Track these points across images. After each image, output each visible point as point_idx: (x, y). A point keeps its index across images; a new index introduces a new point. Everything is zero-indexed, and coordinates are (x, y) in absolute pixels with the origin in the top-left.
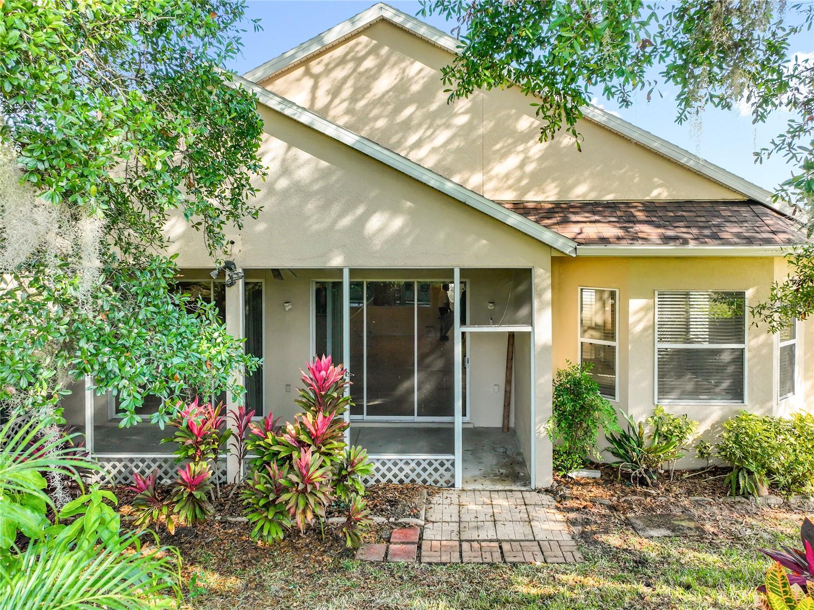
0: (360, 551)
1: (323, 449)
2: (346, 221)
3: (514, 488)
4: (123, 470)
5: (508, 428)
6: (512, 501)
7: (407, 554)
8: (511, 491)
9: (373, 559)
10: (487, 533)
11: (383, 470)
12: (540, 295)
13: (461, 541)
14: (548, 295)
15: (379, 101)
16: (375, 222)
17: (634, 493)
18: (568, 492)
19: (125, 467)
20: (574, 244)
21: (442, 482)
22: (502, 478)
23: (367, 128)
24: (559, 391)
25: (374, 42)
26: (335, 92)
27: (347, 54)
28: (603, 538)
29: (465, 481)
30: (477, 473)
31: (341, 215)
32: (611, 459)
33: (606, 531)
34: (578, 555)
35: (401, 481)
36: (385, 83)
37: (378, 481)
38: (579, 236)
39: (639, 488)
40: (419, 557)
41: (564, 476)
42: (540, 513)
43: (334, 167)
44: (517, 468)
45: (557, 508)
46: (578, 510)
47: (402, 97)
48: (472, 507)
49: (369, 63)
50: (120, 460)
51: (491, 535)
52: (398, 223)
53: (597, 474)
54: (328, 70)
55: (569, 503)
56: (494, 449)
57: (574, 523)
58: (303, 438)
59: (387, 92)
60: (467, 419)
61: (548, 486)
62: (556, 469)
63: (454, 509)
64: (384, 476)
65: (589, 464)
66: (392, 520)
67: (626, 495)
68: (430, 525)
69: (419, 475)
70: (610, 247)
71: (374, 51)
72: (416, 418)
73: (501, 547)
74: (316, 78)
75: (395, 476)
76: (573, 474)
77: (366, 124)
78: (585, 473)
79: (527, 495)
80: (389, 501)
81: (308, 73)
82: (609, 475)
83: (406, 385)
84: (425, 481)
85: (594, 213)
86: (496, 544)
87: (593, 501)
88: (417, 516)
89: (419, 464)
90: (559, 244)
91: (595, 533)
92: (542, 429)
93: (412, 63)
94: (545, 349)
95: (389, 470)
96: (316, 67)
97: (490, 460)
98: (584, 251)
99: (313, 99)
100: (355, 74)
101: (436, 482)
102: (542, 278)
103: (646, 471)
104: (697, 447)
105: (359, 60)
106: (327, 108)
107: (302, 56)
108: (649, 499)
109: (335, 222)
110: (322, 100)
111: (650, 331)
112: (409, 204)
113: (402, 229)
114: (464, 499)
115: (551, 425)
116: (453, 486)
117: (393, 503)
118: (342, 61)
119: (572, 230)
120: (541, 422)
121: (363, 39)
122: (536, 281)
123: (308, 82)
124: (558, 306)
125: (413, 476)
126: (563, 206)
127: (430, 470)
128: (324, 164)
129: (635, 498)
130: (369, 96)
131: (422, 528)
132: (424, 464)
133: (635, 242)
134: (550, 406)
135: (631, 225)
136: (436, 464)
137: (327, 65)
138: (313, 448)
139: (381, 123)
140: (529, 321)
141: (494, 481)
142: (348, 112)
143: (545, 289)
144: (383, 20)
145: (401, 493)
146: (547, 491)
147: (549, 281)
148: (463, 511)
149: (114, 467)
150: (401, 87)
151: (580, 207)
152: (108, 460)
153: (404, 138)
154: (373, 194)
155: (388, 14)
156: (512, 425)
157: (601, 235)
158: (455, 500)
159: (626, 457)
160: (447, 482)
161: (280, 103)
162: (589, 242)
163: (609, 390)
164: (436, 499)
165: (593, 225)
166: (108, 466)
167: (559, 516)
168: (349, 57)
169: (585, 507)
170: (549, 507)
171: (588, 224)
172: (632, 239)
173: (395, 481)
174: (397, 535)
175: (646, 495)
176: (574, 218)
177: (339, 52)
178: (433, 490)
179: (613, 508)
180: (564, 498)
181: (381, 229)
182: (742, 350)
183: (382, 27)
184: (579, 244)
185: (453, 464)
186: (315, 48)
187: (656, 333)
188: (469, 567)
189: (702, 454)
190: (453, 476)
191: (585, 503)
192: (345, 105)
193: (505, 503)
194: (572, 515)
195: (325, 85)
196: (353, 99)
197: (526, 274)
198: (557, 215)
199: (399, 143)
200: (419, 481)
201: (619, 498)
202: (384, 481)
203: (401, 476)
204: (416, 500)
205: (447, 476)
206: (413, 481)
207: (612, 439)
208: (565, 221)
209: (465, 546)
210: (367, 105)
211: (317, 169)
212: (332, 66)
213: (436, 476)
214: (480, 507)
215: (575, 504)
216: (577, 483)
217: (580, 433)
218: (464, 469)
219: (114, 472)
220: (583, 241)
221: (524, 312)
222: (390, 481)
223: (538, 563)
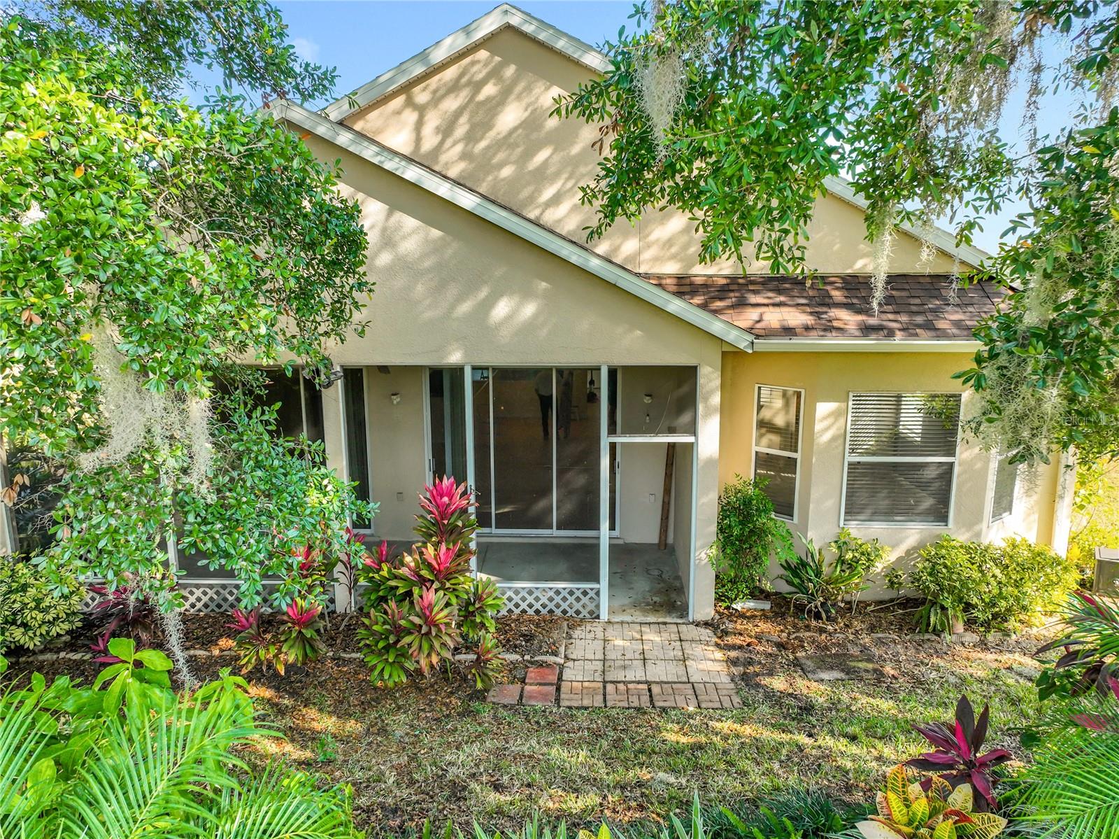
0: (491, 693)
1: (448, 585)
2: (465, 307)
3: (668, 620)
4: (215, 597)
5: (666, 545)
6: (665, 635)
7: (544, 697)
8: (665, 623)
9: (506, 701)
10: (636, 673)
11: (517, 599)
12: (706, 399)
13: (605, 682)
14: (716, 399)
15: (505, 142)
16: (502, 309)
17: (808, 628)
18: (731, 626)
19: (217, 593)
20: (750, 338)
21: (584, 613)
22: (656, 608)
23: (490, 178)
24: (726, 510)
25: (497, 59)
26: (446, 130)
27: (462, 75)
28: (766, 681)
29: (612, 611)
30: (627, 601)
31: (460, 299)
32: (785, 588)
33: (771, 673)
34: (736, 700)
35: (537, 612)
36: (510, 117)
37: (510, 611)
38: (758, 326)
39: (814, 623)
40: (558, 700)
41: (728, 608)
42: (698, 650)
43: (449, 238)
44: (674, 596)
45: (717, 645)
46: (740, 647)
47: (534, 136)
48: (619, 642)
49: (489, 90)
50: (211, 587)
51: (640, 676)
52: (529, 309)
53: (767, 606)
54: (436, 100)
55: (731, 640)
56: (647, 571)
57: (734, 662)
58: (425, 573)
59: (515, 129)
60: (616, 533)
61: (709, 618)
62: (719, 598)
63: (599, 645)
64: (517, 606)
65: (758, 593)
66: (527, 657)
67: (798, 631)
68: (570, 664)
69: (558, 606)
70: (795, 341)
71: (495, 74)
72: (555, 532)
73: (650, 690)
74: (422, 110)
75: (530, 606)
76: (738, 606)
77: (488, 173)
78: (751, 604)
79: (683, 628)
80: (524, 635)
81: (410, 103)
82: (781, 607)
83: (541, 504)
84: (564, 612)
85: (779, 291)
86: (645, 686)
87: (759, 638)
88: (555, 654)
89: (558, 592)
90: (732, 336)
91: (758, 675)
92: (703, 555)
93: (547, 89)
94: (710, 462)
95: (524, 599)
96: (421, 96)
97: (642, 585)
98: (763, 345)
99: (418, 140)
100: (472, 106)
101: (578, 612)
102: (710, 380)
103: (823, 604)
104: (887, 576)
105: (478, 86)
106: (438, 150)
107: (402, 80)
108: (823, 636)
109: (453, 307)
110: (429, 142)
111: (840, 441)
112: (544, 285)
113: (535, 316)
114: (610, 633)
115: (714, 551)
116: (598, 617)
117: (529, 638)
118: (454, 87)
119: (748, 317)
120: (703, 547)
121: (483, 54)
122: (701, 381)
123: (411, 117)
124: (727, 411)
125: (551, 606)
126: (741, 281)
127: (571, 599)
128: (436, 233)
129: (808, 634)
130: (491, 134)
131: (562, 667)
132: (564, 593)
133: (829, 334)
134: (714, 528)
135: (825, 309)
136: (578, 593)
137: (435, 92)
138: (435, 586)
139: (507, 172)
140: (692, 429)
141: (645, 612)
142: (464, 156)
143: (711, 392)
144: (509, 28)
145: (537, 626)
146: (706, 624)
147: (718, 382)
148: (608, 647)
149: (205, 593)
150: (531, 124)
151: (763, 284)
152: (198, 586)
153: (538, 191)
154: (499, 272)
155: (515, 20)
156: (670, 540)
157: (785, 323)
158: (600, 635)
159: (802, 588)
160: (591, 613)
161: (378, 154)
162: (769, 333)
163: (786, 509)
164: (577, 633)
165: (777, 309)
166: (198, 593)
167: (719, 655)
168: (464, 80)
169: (749, 645)
170: (707, 645)
171: (771, 308)
172: (825, 330)
173: (531, 612)
174: (532, 673)
175: (822, 631)
176: (754, 299)
177: (450, 73)
178: (575, 622)
179: (781, 646)
180: (726, 633)
181: (509, 318)
182: (951, 465)
183: (507, 37)
184: (758, 337)
185: (598, 593)
186: (419, 70)
187: (848, 443)
188: (614, 712)
189: (892, 583)
190: (598, 606)
191: (748, 640)
192: (459, 148)
193: (657, 639)
194: (733, 654)
195: (433, 120)
196: (471, 138)
197: (690, 373)
198: (732, 294)
199: (531, 199)
200: (558, 612)
201: (789, 634)
202: (517, 611)
203: (537, 606)
204: (555, 635)
205: (591, 606)
206: (551, 611)
207: (787, 566)
208: (741, 304)
209: (610, 687)
210: (488, 148)
211: (427, 241)
212: (441, 92)
213: (578, 606)
214: (628, 644)
215: (738, 641)
216: (742, 616)
217: (750, 559)
218: (611, 596)
219: (205, 599)
220: (762, 333)
221: (685, 418)
222: (524, 611)
223: (691, 709)
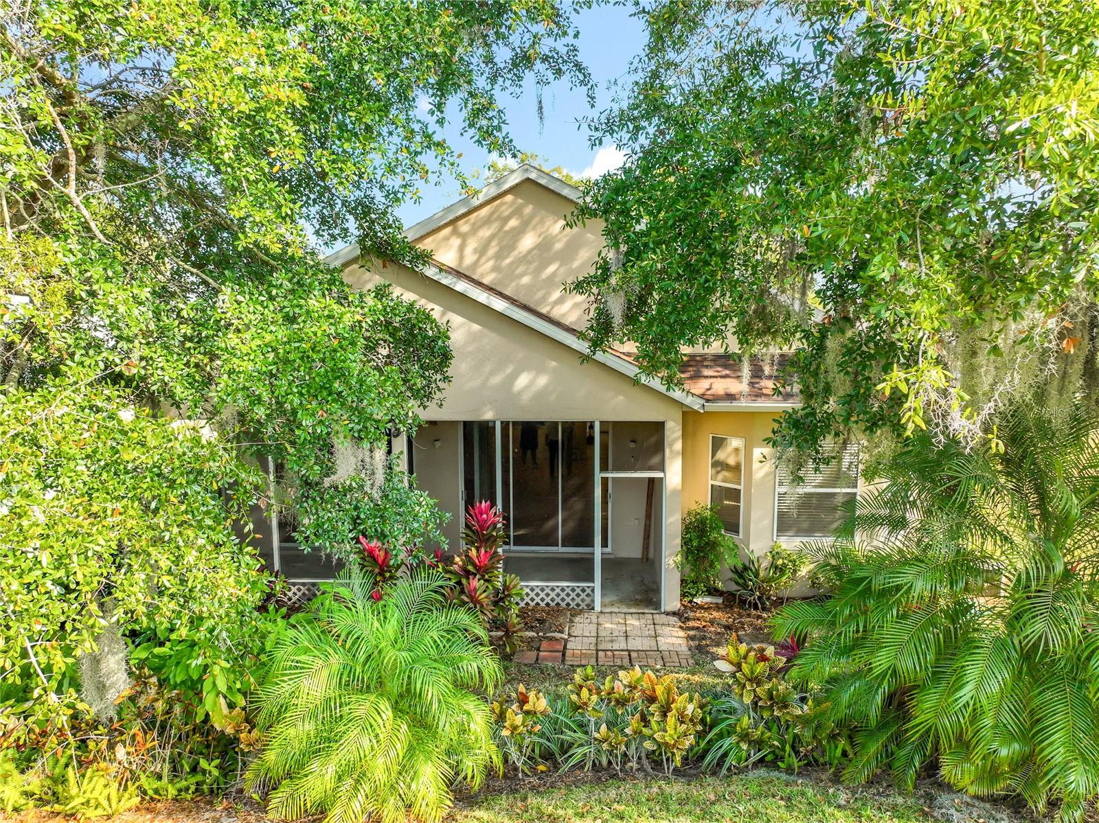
1: (487, 577)
2: (496, 380)
3: (646, 611)
4: (307, 592)
5: (647, 559)
6: (643, 621)
7: (554, 659)
8: (643, 613)
9: (527, 661)
10: (620, 644)
11: (532, 595)
12: (671, 446)
13: (597, 650)
14: (678, 446)
15: (525, 259)
16: (522, 381)
17: (749, 616)
18: (691, 614)
19: (309, 590)
20: (702, 401)
21: (583, 605)
22: (637, 603)
23: (514, 284)
24: (687, 528)
25: (520, 201)
26: (482, 251)
27: (492, 213)
28: (714, 650)
29: (603, 605)
30: (614, 598)
31: (492, 373)
32: (733, 587)
33: (718, 644)
34: (691, 661)
35: (548, 604)
36: (528, 241)
37: (527, 604)
38: (709, 393)
39: (753, 612)
40: (563, 660)
41: (691, 602)
42: (667, 630)
43: (486, 331)
44: (650, 594)
45: (681, 627)
46: (698, 628)
47: (546, 255)
48: (608, 625)
49: (513, 223)
50: (304, 584)
51: (623, 645)
52: (542, 381)
53: (720, 600)
54: (475, 229)
55: (691, 624)
56: (632, 578)
57: (692, 639)
58: (470, 568)
59: (532, 249)
60: (607, 550)
61: (676, 609)
62: (683, 595)
63: (593, 627)
64: (532, 600)
65: (713, 591)
66: (541, 634)
67: (741, 617)
68: (572, 639)
69: (563, 600)
70: (735, 404)
71: (517, 212)
72: (560, 549)
73: (630, 656)
74: (464, 237)
75: (542, 600)
76: (698, 600)
77: (512, 280)
78: (708, 599)
79: (657, 616)
80: (537, 620)
81: (455, 232)
82: (731, 601)
83: (551, 523)
84: (568, 605)
85: (726, 367)
86: (626, 653)
87: (712, 622)
88: (561, 632)
89: (563, 590)
90: (689, 401)
91: (708, 646)
92: (671, 562)
93: (555, 222)
94: (675, 492)
95: (537, 595)
96: (464, 227)
97: (628, 587)
98: (711, 407)
99: (461, 257)
100: (501, 234)
101: (578, 605)
102: (673, 431)
103: (759, 598)
104: (809, 578)
105: (506, 220)
106: (475, 264)
107: (451, 217)
108: (760, 621)
109: (487, 379)
110: (469, 258)
111: (772, 477)
112: (554, 363)
113: (547, 386)
114: (602, 619)
115: (679, 558)
116: (593, 609)
117: (541, 621)
118: (487, 221)
119: (701, 386)
120: (670, 555)
121: (509, 198)
122: (667, 432)
123: (456, 242)
124: (687, 455)
125: (558, 600)
126: (698, 358)
127: (573, 595)
128: (476, 327)
129: (748, 619)
130: (515, 253)
131: (566, 641)
132: (568, 590)
133: (759, 399)
134: (678, 541)
135: (758, 380)
136: (578, 591)
137: (474, 224)
138: (478, 577)
139: (526, 280)
140: (661, 467)
141: (629, 606)
142: (494, 269)
143: (675, 440)
144: (528, 179)
145: (548, 614)
146: (674, 614)
147: (680, 433)
148: (600, 628)
149: (299, 590)
150: (544, 246)
151: (714, 360)
152: (294, 584)
153: (549, 294)
154: (521, 355)
155: (533, 176)
156: (650, 556)
157: (728, 391)
158: (594, 620)
159: (745, 586)
160: (588, 606)
162: (716, 399)
163: (734, 528)
164: (577, 619)
165: (723, 380)
166: (294, 589)
167: (682, 634)
168: (495, 216)
169: (704, 627)
170: (674, 626)
171: (719, 379)
172: (756, 396)
173: (543, 604)
174: (545, 645)
175: (759, 617)
176: (707, 372)
177: (484, 211)
178: (576, 612)
179: (728, 627)
180: (688, 619)
181: (527, 387)
182: (855, 494)
183: (527, 185)
184: (708, 401)
185: (593, 591)
186: (463, 211)
187: (777, 478)
188: (603, 669)
189: (814, 583)
190: (593, 601)
191: (704, 624)
192: (491, 263)
193: (636, 623)
194: (692, 633)
195: (472, 244)
196: (499, 256)
197: (659, 427)
198: (691, 369)
199: (544, 298)
200: (563, 605)
201: (734, 620)
202: (533, 604)
203: (548, 600)
204: (561, 620)
205: (588, 600)
206: (558, 604)
207: (735, 570)
208: (697, 376)
209: (601, 654)
210: (512, 263)
211: (469, 333)
212: (477, 225)
213: (578, 600)
214: (615, 626)
215: (696, 624)
216: (701, 607)
217: (707, 564)
218: (603, 595)
219: (299, 594)
220: (711, 398)
221: (655, 460)
222: (538, 604)
223: (658, 667)
